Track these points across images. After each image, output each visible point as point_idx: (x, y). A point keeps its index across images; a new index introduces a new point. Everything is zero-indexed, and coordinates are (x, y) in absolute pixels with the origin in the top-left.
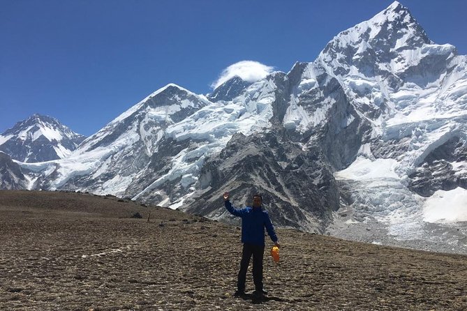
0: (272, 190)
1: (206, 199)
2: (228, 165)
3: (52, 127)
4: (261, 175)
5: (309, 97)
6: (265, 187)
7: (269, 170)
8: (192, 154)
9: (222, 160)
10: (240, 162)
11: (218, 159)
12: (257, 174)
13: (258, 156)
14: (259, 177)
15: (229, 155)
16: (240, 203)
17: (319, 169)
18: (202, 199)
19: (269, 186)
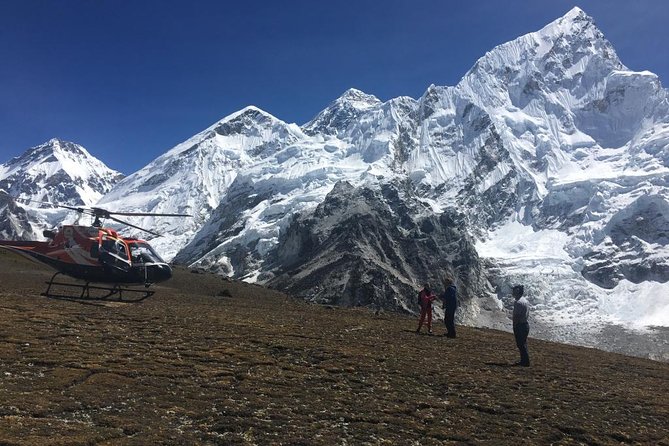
0: (387, 266)
1: (291, 274)
2: (326, 227)
3: (76, 159)
4: (372, 243)
5: (446, 136)
6: (377, 261)
7: (385, 237)
8: (274, 209)
9: (317, 219)
10: (343, 223)
11: (311, 218)
12: (367, 241)
13: (369, 216)
14: (369, 247)
15: (328, 212)
16: (340, 283)
17: (456, 239)
18: (286, 275)
19: (383, 260)
